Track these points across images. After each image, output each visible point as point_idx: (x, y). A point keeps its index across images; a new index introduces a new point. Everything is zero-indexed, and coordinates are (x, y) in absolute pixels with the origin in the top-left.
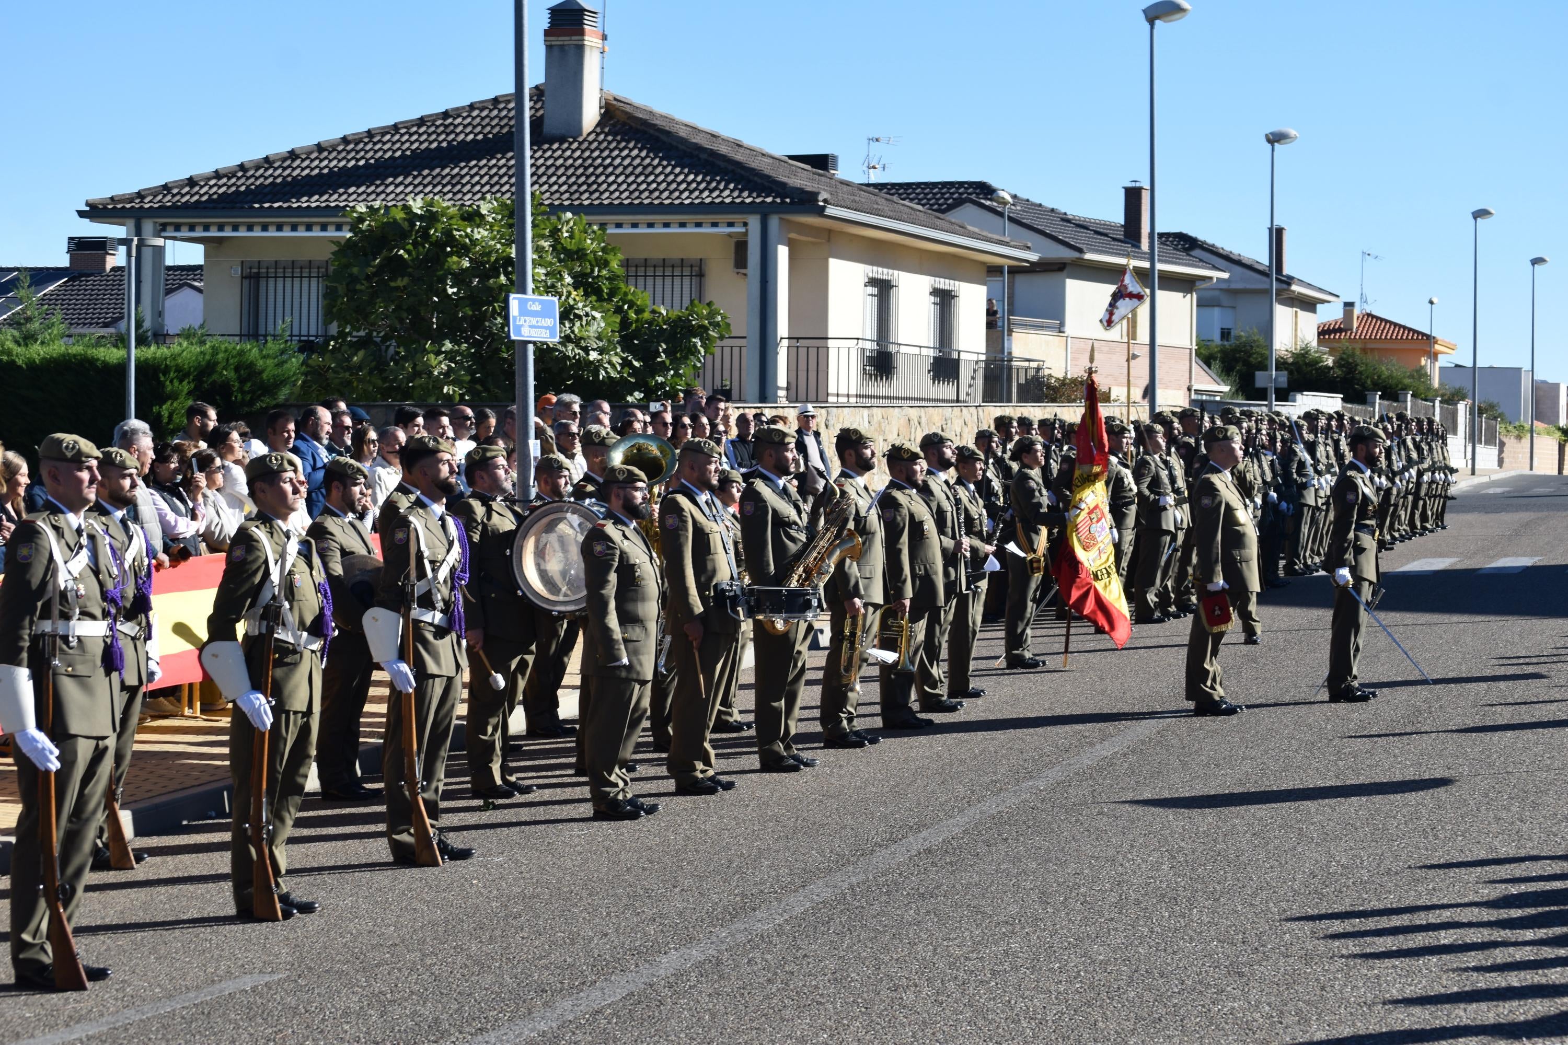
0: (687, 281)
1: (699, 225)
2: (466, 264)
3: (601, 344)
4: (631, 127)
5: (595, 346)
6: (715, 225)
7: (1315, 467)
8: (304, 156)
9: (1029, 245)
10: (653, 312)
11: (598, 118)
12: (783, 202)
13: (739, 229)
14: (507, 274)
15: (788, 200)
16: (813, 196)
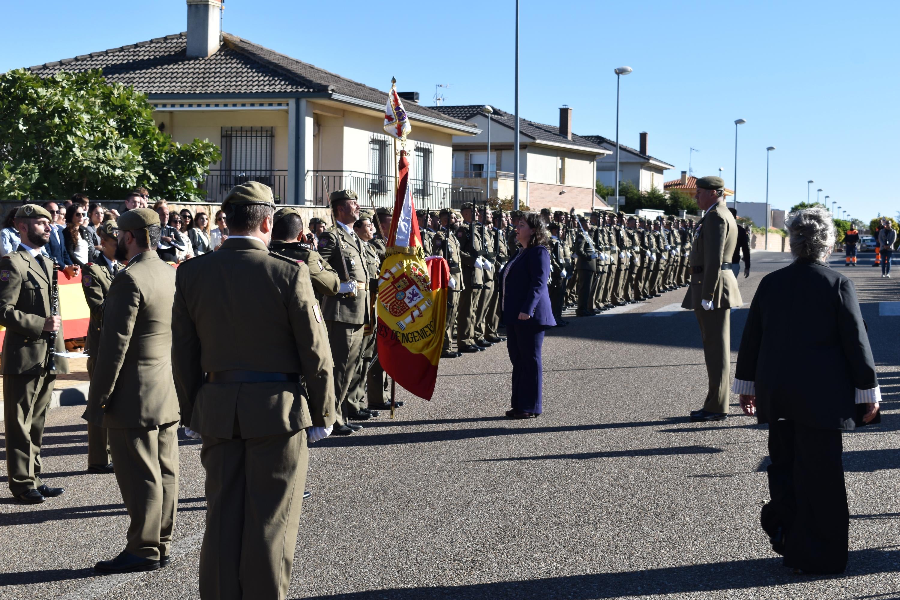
0: (264, 139)
1: (261, 105)
2: (34, 111)
3: (123, 164)
4: (236, 52)
5: (120, 166)
6: (270, 105)
7: (597, 247)
8: (51, 68)
9: (476, 125)
10: (172, 146)
11: (219, 47)
12: (309, 91)
13: (284, 107)
14: (60, 117)
15: (311, 90)
16: (326, 88)
